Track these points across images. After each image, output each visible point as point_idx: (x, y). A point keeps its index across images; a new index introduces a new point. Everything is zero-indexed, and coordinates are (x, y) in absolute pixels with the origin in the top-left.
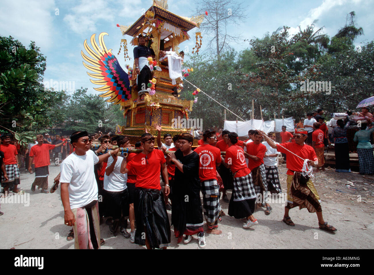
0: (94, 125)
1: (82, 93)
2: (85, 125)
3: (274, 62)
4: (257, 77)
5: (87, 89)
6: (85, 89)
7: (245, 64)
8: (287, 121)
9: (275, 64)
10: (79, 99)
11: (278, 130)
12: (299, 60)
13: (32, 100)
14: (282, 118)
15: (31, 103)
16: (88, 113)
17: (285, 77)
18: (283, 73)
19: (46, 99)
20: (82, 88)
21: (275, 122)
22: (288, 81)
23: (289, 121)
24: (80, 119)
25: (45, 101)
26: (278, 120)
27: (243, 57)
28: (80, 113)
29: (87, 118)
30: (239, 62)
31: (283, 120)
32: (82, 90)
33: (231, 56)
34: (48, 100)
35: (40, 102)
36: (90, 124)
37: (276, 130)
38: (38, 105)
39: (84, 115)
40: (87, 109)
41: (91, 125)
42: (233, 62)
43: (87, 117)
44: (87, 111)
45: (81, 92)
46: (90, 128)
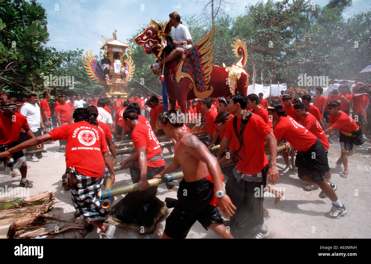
0: (92, 86)
1: (78, 55)
2: (83, 87)
3: (275, 30)
4: (257, 44)
5: (83, 50)
6: (81, 50)
7: (239, 30)
8: (282, 87)
9: (276, 32)
10: (75, 61)
11: (273, 95)
12: (289, 29)
13: (41, 60)
14: (278, 84)
15: (41, 63)
16: (86, 75)
17: (283, 45)
18: (282, 41)
19: (55, 59)
20: (78, 49)
21: (270, 87)
22: (284, 49)
23: (284, 87)
24: (78, 80)
25: (54, 61)
26: (273, 86)
27: (237, 24)
28: (78, 74)
29: (84, 80)
30: (233, 28)
31: (279, 85)
32: (78, 51)
33: (226, 23)
34: (56, 60)
35: (50, 62)
36: (87, 86)
37: (271, 94)
38: (48, 65)
39: (81, 76)
40: (84, 71)
41: (89, 87)
42: (228, 28)
43: (85, 78)
44: (84, 73)
45: (78, 53)
46: (88, 90)
